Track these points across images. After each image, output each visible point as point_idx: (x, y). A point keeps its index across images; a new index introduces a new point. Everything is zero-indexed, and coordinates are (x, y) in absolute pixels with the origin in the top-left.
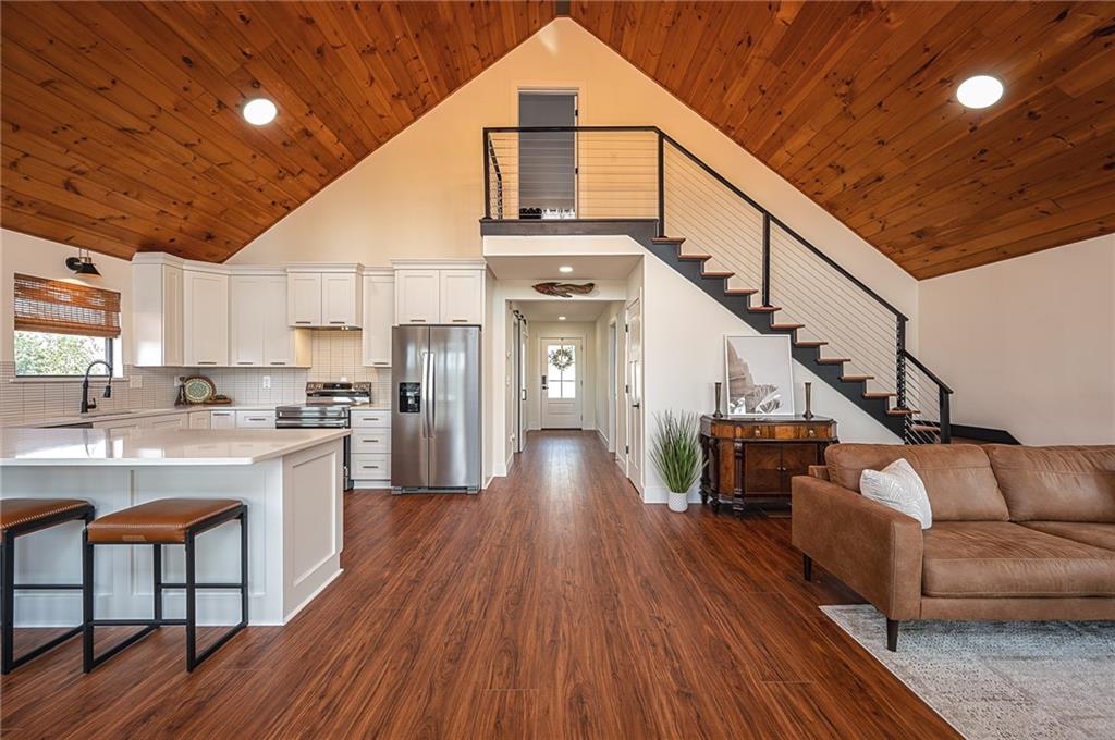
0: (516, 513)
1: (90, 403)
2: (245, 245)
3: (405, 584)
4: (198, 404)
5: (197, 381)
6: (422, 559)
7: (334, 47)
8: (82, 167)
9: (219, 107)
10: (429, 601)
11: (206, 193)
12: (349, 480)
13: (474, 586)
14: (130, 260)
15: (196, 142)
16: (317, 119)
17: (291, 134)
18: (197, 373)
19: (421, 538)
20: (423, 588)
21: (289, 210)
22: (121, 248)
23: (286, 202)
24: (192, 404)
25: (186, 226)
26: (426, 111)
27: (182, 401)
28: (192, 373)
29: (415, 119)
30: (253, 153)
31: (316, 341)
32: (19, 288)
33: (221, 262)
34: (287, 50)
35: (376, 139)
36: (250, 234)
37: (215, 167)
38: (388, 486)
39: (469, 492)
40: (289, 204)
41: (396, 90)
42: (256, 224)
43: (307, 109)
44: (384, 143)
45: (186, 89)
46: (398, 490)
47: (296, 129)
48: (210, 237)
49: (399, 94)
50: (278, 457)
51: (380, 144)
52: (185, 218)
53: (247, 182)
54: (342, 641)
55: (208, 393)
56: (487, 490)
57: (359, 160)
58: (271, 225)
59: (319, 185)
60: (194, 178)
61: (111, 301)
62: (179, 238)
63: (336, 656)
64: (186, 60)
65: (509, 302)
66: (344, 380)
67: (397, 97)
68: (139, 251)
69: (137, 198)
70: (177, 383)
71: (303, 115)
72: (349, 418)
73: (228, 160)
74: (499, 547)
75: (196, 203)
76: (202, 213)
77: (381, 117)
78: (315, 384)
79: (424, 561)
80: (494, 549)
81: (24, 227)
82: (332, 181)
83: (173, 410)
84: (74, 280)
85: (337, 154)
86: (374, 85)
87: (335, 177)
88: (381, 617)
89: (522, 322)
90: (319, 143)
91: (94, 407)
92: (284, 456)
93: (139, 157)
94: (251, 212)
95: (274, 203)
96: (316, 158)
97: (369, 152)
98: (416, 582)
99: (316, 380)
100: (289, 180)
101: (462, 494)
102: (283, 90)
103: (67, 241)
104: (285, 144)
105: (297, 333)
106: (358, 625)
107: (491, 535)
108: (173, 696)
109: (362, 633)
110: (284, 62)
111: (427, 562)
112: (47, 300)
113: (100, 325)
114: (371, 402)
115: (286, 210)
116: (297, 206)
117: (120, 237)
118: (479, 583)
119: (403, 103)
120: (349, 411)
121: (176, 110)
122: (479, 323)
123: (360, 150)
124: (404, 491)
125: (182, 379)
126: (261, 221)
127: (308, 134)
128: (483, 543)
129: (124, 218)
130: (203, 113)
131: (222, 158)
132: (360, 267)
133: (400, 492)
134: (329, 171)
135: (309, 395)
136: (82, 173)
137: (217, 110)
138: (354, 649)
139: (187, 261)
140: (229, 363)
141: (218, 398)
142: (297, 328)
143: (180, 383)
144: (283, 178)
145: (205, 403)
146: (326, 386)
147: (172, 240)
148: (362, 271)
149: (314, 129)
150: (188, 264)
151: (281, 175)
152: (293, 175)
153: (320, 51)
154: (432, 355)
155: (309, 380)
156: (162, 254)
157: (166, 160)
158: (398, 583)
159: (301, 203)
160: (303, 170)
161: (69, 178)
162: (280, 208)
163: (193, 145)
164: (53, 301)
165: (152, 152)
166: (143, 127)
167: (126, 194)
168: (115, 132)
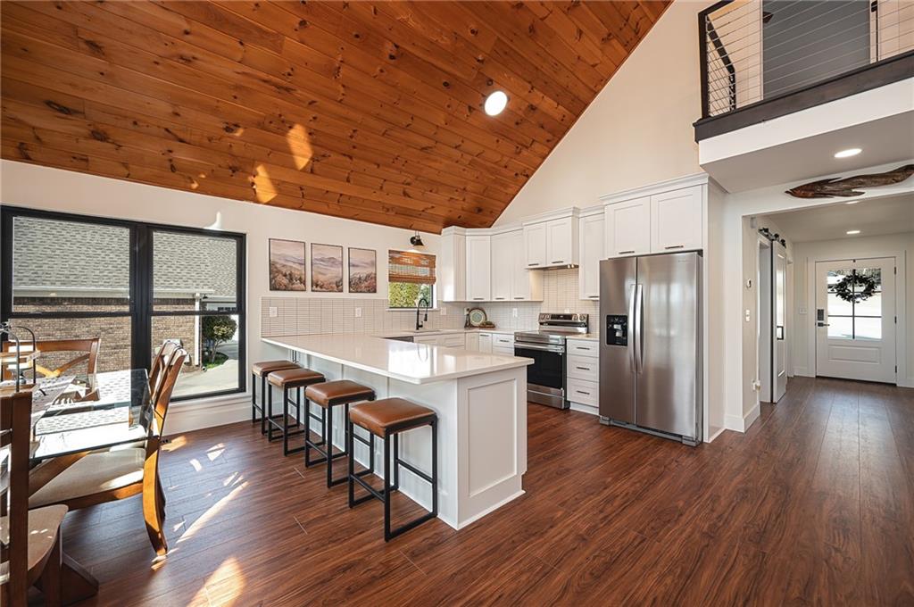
0: (746, 491)
1: (420, 324)
2: (502, 211)
3: (571, 537)
4: (476, 327)
5: (476, 311)
6: (601, 512)
7: (542, 19)
8: (409, 180)
9: (470, 111)
10: (587, 576)
11: (472, 179)
12: (566, 400)
13: (651, 582)
14: (440, 234)
15: (460, 143)
16: (539, 93)
17: (520, 113)
18: (477, 306)
19: (610, 483)
20: (587, 553)
21: (528, 177)
22: (436, 227)
23: (525, 171)
24: (473, 327)
25: (466, 206)
26: (640, 40)
27: (468, 325)
28: (474, 306)
29: (629, 53)
30: (496, 139)
31: (546, 279)
32: (391, 258)
33: (490, 227)
34: (506, 41)
35: (592, 90)
36: (504, 202)
37: (475, 158)
38: (596, 413)
39: (684, 442)
40: (527, 172)
41: (604, 31)
42: (507, 194)
43: (529, 86)
44: (601, 90)
45: (449, 106)
46: (605, 421)
47: (523, 108)
48: (480, 210)
49: (609, 35)
50: (454, 379)
51: (596, 93)
52: (464, 200)
53: (496, 163)
54: (486, 578)
55: (482, 320)
56: (711, 445)
57: (578, 116)
58: (518, 192)
59: (548, 150)
60: (464, 170)
61: (431, 261)
62: (463, 214)
63: (475, 593)
64: (446, 84)
65: (750, 220)
66: (567, 312)
67: (606, 40)
68: (444, 227)
69: (436, 193)
70: (466, 313)
71: (526, 93)
72: (565, 345)
73: (482, 149)
74: (704, 535)
75: (469, 188)
76: (475, 195)
77: (594, 66)
78: (545, 314)
79: (601, 516)
80: (697, 535)
81: (393, 223)
82: (557, 142)
83: (463, 330)
84: (414, 250)
85: (559, 117)
86: (584, 37)
87: (560, 139)
88: (531, 569)
89: (776, 243)
90: (543, 113)
91: (421, 326)
92: (458, 378)
93: (432, 164)
94: (502, 185)
95: (516, 174)
96: (542, 127)
97: (586, 105)
98: (584, 539)
99: (546, 312)
100: (525, 152)
101: (677, 442)
102: (509, 77)
103: (410, 228)
104: (517, 124)
105: (531, 274)
106: (507, 566)
107: (698, 513)
108: (367, 559)
109: (505, 579)
110: (506, 53)
111: (605, 517)
112: (401, 264)
113: (426, 276)
114: (588, 332)
115: (525, 178)
116: (534, 172)
117: (433, 220)
118: (659, 582)
119: (614, 42)
120: (566, 340)
121: (447, 124)
122: (699, 248)
123: (577, 106)
124: (612, 423)
125: (468, 310)
126: (510, 191)
127: (533, 108)
128: (684, 519)
129: (433, 207)
130: (460, 120)
131: (476, 149)
132: (576, 210)
133: (607, 423)
134: (554, 135)
135: (541, 324)
136: (409, 184)
137: (469, 114)
138: (491, 596)
139: (468, 229)
140: (491, 298)
141: (487, 324)
142: (532, 269)
143: (468, 313)
144: (520, 152)
145: (480, 327)
146: (553, 316)
147: (460, 217)
148: (579, 213)
149: (537, 102)
150: (469, 231)
151: (518, 150)
152: (527, 148)
153: (532, 29)
154: (640, 287)
155: (542, 312)
156: (453, 227)
157: (447, 162)
158: (566, 532)
159: (536, 169)
160: (534, 141)
161: (404, 189)
162: (522, 178)
163: (460, 146)
164: (405, 264)
165: (439, 158)
166: (432, 143)
167: (431, 191)
168: (418, 152)
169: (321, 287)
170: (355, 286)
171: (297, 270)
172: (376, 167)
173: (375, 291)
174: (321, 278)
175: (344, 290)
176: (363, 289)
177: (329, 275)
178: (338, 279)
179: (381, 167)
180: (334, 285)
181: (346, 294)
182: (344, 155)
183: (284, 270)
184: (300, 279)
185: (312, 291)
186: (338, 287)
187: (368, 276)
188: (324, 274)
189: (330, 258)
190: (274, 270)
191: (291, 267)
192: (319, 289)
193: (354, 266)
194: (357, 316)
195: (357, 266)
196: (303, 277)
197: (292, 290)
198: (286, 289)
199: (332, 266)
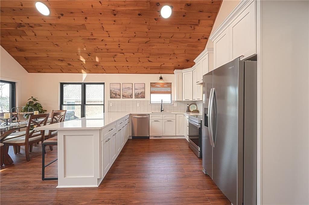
5: (193, 105)
9: (156, 20)
11: (175, 48)
14: (174, 74)
17: (183, 10)
18: (193, 103)
21: (207, 39)
22: (170, 71)
23: (203, 37)
32: (151, 85)
37: (171, 39)
40: (205, 36)
45: (146, 23)
47: (183, 8)
48: (187, 61)
52: (177, 58)
53: (184, 38)
60: (169, 45)
64: (139, 15)
69: (162, 58)
75: (176, 52)
84: (161, 82)
91: (163, 111)
93: (154, 47)
95: (199, 40)
96: (201, 12)
100: (197, 28)
104: (184, 16)
115: (206, 40)
120: (201, 121)
121: (149, 30)
125: (188, 104)
127: (189, 5)
129: (164, 64)
130: (154, 26)
131: (169, 35)
134: (212, 13)
136: (149, 57)
137: (156, 22)
139: (183, 70)
144: (195, 29)
147: (179, 65)
151: (193, 28)
152: (197, 25)
154: (214, 89)
157: (159, 45)
160: (199, 20)
161: (148, 59)
162: (203, 41)
163: (160, 36)
164: (157, 87)
165: (154, 44)
166: (148, 39)
167: (159, 58)
168: (145, 44)
169: (125, 97)
170: (137, 96)
171: (118, 92)
172: (133, 54)
173: (144, 98)
174: (125, 94)
175: (133, 97)
176: (140, 97)
177: (128, 93)
178: (131, 94)
179: (135, 54)
180: (129, 96)
181: (134, 99)
182: (121, 53)
183: (114, 92)
184: (119, 95)
185: (123, 98)
186: (131, 96)
187: (142, 92)
188: (126, 93)
189: (128, 88)
190: (111, 92)
191: (116, 91)
192: (124, 97)
193: (136, 89)
194: (137, 106)
195: (138, 89)
196: (119, 94)
197: (116, 98)
198: (114, 98)
199: (128, 90)
